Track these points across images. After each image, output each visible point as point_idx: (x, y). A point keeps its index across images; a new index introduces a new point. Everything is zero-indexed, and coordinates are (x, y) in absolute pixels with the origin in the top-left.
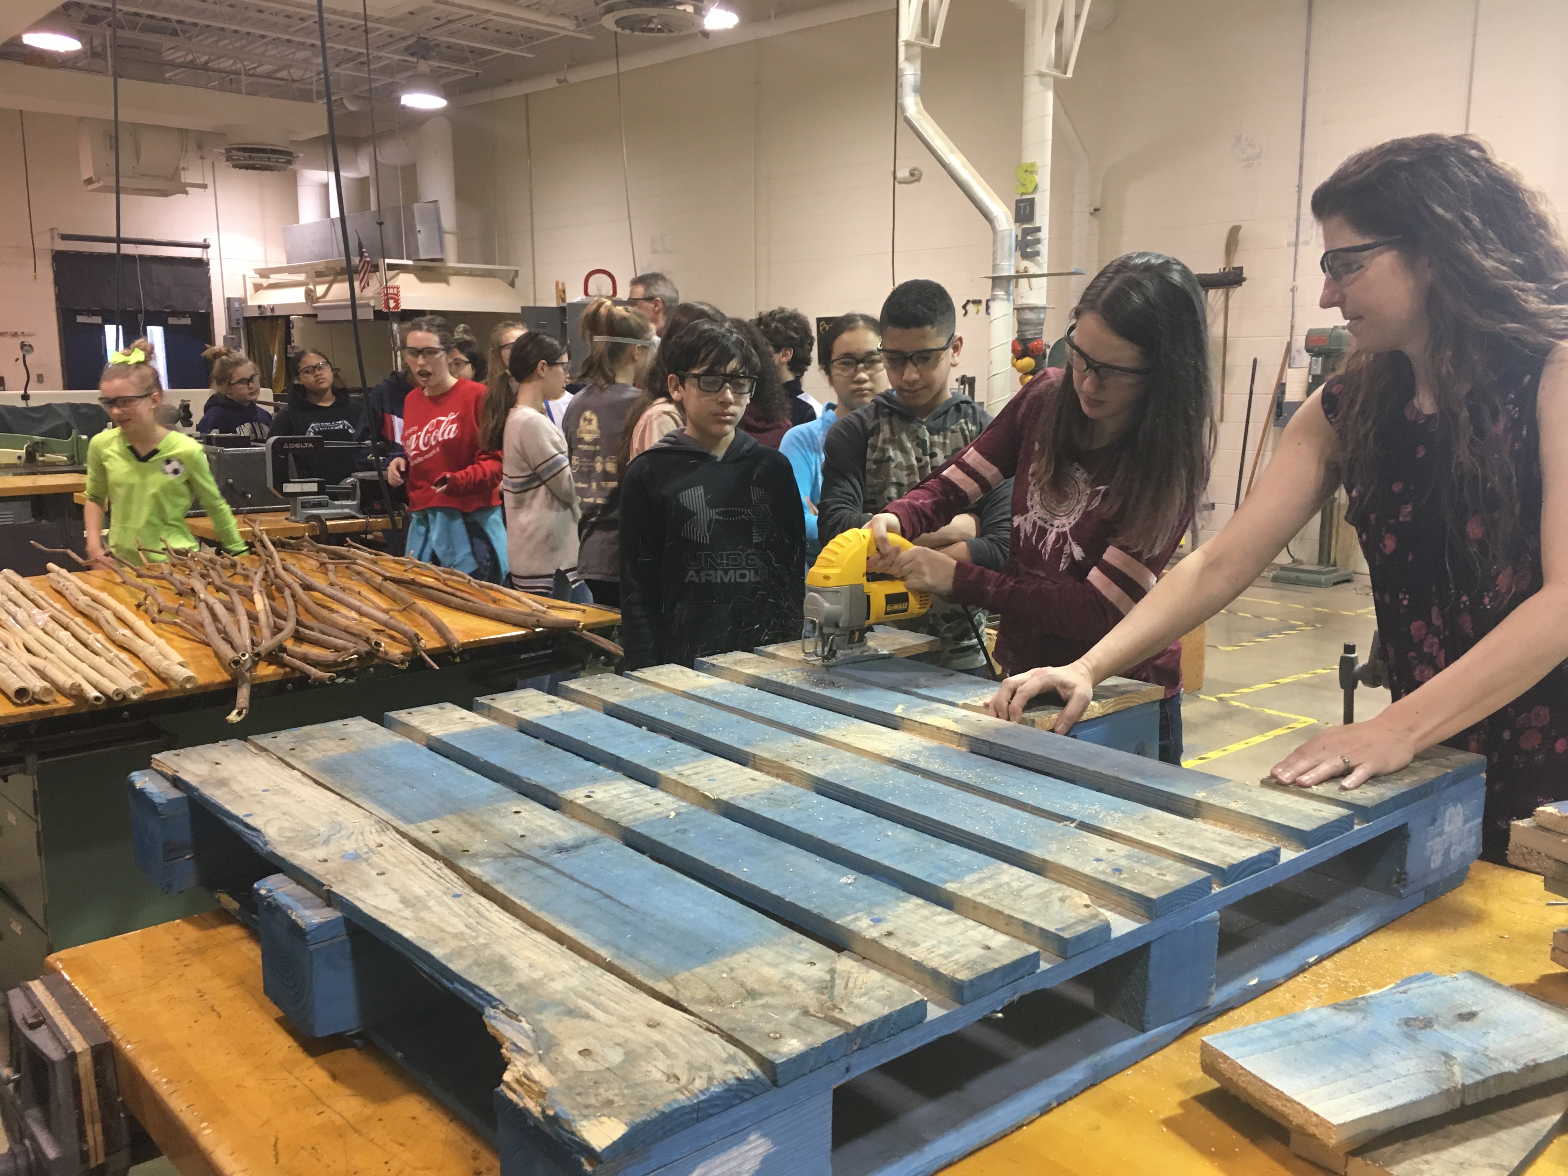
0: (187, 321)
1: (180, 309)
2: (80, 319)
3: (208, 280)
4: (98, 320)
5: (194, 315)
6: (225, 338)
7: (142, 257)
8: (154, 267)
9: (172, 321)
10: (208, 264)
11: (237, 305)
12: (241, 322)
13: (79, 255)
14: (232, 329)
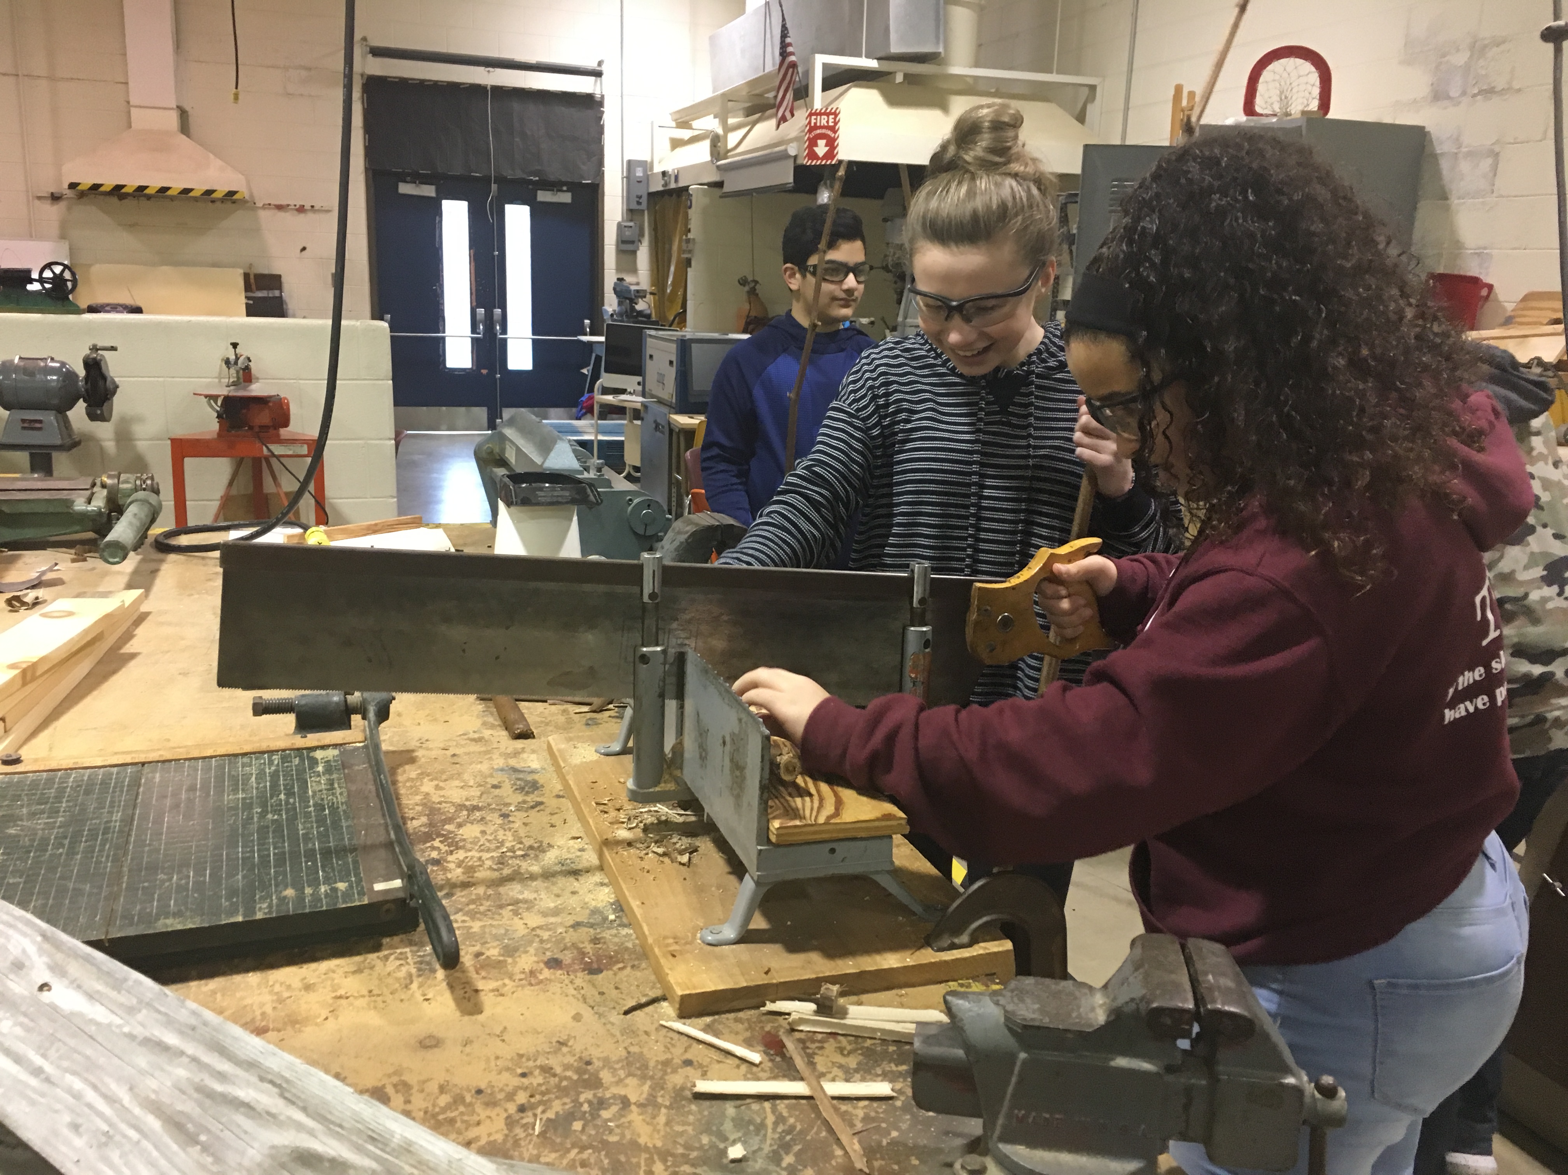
0: (566, 198)
1: (552, 178)
2: (405, 189)
3: (601, 131)
4: (429, 191)
5: (574, 187)
6: (619, 226)
7: (499, 91)
8: (516, 106)
9: (543, 196)
10: (601, 104)
11: (639, 173)
12: (644, 200)
13: (403, 83)
14: (631, 213)
